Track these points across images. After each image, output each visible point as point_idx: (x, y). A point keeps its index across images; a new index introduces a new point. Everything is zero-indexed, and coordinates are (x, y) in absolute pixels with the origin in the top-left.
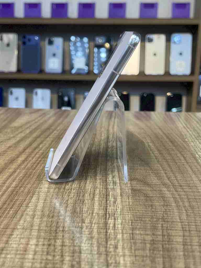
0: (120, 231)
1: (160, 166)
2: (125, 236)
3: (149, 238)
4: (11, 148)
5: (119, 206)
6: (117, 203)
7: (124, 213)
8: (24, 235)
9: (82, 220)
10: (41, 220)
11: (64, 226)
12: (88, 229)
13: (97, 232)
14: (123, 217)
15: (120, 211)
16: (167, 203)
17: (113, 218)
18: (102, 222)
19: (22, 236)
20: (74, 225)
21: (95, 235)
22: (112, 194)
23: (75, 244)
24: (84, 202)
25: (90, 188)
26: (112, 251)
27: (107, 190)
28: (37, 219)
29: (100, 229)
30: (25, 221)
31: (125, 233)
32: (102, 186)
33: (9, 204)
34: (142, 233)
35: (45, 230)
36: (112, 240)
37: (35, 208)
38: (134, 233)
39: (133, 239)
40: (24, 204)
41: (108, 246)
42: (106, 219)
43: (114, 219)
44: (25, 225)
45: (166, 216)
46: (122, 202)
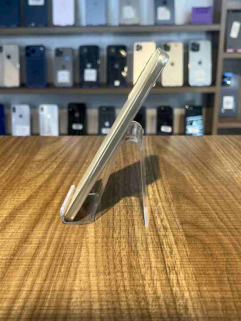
0: (186, 288)
1: (209, 205)
2: (193, 293)
3: (218, 295)
4: (43, 188)
5: (177, 257)
6: (174, 253)
7: (185, 266)
8: (84, 298)
9: (142, 276)
10: (97, 278)
11: (124, 284)
12: (151, 287)
13: (162, 291)
14: (184, 271)
15: (179, 263)
16: (227, 250)
17: (174, 273)
18: (164, 278)
19: (83, 300)
20: (135, 283)
21: (160, 294)
22: (166, 242)
23: (142, 307)
24: (139, 253)
25: (140, 235)
26: (183, 314)
27: (159, 237)
28: (93, 278)
29: (164, 287)
30: (81, 281)
31: (192, 291)
32: (152, 232)
33: (57, 260)
34: (209, 289)
35: (106, 291)
36: (180, 299)
37: (87, 263)
38: (201, 290)
39: (202, 297)
40: (74, 259)
41: (178, 307)
42: (167, 274)
43: (176, 274)
44: (81, 285)
45: (230, 267)
46: (179, 253)
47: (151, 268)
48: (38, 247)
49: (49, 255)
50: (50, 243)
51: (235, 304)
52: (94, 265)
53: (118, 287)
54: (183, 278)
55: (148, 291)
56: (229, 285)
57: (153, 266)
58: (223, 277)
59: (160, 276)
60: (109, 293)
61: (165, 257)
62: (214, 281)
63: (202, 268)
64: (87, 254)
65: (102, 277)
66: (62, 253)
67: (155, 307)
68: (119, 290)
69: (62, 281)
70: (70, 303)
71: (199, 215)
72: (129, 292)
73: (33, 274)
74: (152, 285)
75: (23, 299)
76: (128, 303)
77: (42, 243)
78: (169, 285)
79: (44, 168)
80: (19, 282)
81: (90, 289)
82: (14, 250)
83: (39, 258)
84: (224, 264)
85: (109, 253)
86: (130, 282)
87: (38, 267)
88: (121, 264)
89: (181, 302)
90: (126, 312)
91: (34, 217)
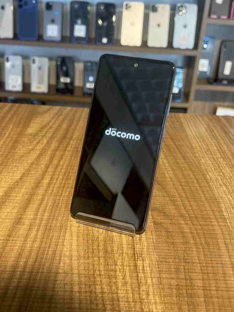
0: (149, 274)
1: (176, 191)
2: (154, 280)
3: (174, 282)
4: (34, 166)
5: (145, 244)
7: (150, 253)
8: (67, 281)
9: (115, 261)
10: (78, 261)
13: (130, 276)
14: (149, 258)
15: (146, 250)
16: (186, 239)
17: (141, 260)
18: (132, 264)
20: (109, 268)
21: (128, 279)
23: (113, 291)
24: (113, 239)
28: (75, 262)
29: (132, 273)
30: (64, 264)
31: (154, 277)
33: (46, 243)
34: (168, 276)
36: (144, 285)
37: (70, 247)
38: (161, 277)
39: (161, 284)
40: (59, 242)
41: (141, 292)
42: (135, 260)
43: (143, 260)
44: (65, 268)
45: (187, 256)
46: (147, 240)
47: (122, 254)
48: (29, 228)
49: (39, 237)
50: (39, 226)
51: (187, 291)
52: (76, 249)
53: (94, 271)
54: (148, 265)
55: (119, 276)
56: (184, 274)
57: (124, 252)
58: (180, 266)
59: (129, 262)
60: (87, 277)
61: (135, 244)
62: (172, 268)
63: (164, 255)
64: (70, 238)
65: (82, 261)
66: (49, 236)
67: (123, 291)
68: (96, 274)
69: (50, 264)
70: (56, 286)
71: (167, 201)
72: (103, 276)
73: (26, 255)
74: (122, 270)
75: (17, 279)
76: (102, 287)
77: (33, 224)
78: (136, 271)
79: (35, 143)
80: (14, 263)
81: (72, 272)
82: (9, 231)
83: (30, 240)
84: (182, 253)
85: (89, 237)
86: (105, 267)
87: (29, 248)
88: (98, 249)
89: (144, 288)
90: (100, 295)
91: (26, 197)
